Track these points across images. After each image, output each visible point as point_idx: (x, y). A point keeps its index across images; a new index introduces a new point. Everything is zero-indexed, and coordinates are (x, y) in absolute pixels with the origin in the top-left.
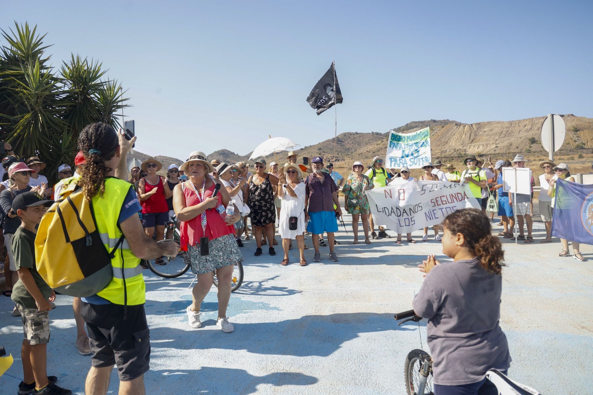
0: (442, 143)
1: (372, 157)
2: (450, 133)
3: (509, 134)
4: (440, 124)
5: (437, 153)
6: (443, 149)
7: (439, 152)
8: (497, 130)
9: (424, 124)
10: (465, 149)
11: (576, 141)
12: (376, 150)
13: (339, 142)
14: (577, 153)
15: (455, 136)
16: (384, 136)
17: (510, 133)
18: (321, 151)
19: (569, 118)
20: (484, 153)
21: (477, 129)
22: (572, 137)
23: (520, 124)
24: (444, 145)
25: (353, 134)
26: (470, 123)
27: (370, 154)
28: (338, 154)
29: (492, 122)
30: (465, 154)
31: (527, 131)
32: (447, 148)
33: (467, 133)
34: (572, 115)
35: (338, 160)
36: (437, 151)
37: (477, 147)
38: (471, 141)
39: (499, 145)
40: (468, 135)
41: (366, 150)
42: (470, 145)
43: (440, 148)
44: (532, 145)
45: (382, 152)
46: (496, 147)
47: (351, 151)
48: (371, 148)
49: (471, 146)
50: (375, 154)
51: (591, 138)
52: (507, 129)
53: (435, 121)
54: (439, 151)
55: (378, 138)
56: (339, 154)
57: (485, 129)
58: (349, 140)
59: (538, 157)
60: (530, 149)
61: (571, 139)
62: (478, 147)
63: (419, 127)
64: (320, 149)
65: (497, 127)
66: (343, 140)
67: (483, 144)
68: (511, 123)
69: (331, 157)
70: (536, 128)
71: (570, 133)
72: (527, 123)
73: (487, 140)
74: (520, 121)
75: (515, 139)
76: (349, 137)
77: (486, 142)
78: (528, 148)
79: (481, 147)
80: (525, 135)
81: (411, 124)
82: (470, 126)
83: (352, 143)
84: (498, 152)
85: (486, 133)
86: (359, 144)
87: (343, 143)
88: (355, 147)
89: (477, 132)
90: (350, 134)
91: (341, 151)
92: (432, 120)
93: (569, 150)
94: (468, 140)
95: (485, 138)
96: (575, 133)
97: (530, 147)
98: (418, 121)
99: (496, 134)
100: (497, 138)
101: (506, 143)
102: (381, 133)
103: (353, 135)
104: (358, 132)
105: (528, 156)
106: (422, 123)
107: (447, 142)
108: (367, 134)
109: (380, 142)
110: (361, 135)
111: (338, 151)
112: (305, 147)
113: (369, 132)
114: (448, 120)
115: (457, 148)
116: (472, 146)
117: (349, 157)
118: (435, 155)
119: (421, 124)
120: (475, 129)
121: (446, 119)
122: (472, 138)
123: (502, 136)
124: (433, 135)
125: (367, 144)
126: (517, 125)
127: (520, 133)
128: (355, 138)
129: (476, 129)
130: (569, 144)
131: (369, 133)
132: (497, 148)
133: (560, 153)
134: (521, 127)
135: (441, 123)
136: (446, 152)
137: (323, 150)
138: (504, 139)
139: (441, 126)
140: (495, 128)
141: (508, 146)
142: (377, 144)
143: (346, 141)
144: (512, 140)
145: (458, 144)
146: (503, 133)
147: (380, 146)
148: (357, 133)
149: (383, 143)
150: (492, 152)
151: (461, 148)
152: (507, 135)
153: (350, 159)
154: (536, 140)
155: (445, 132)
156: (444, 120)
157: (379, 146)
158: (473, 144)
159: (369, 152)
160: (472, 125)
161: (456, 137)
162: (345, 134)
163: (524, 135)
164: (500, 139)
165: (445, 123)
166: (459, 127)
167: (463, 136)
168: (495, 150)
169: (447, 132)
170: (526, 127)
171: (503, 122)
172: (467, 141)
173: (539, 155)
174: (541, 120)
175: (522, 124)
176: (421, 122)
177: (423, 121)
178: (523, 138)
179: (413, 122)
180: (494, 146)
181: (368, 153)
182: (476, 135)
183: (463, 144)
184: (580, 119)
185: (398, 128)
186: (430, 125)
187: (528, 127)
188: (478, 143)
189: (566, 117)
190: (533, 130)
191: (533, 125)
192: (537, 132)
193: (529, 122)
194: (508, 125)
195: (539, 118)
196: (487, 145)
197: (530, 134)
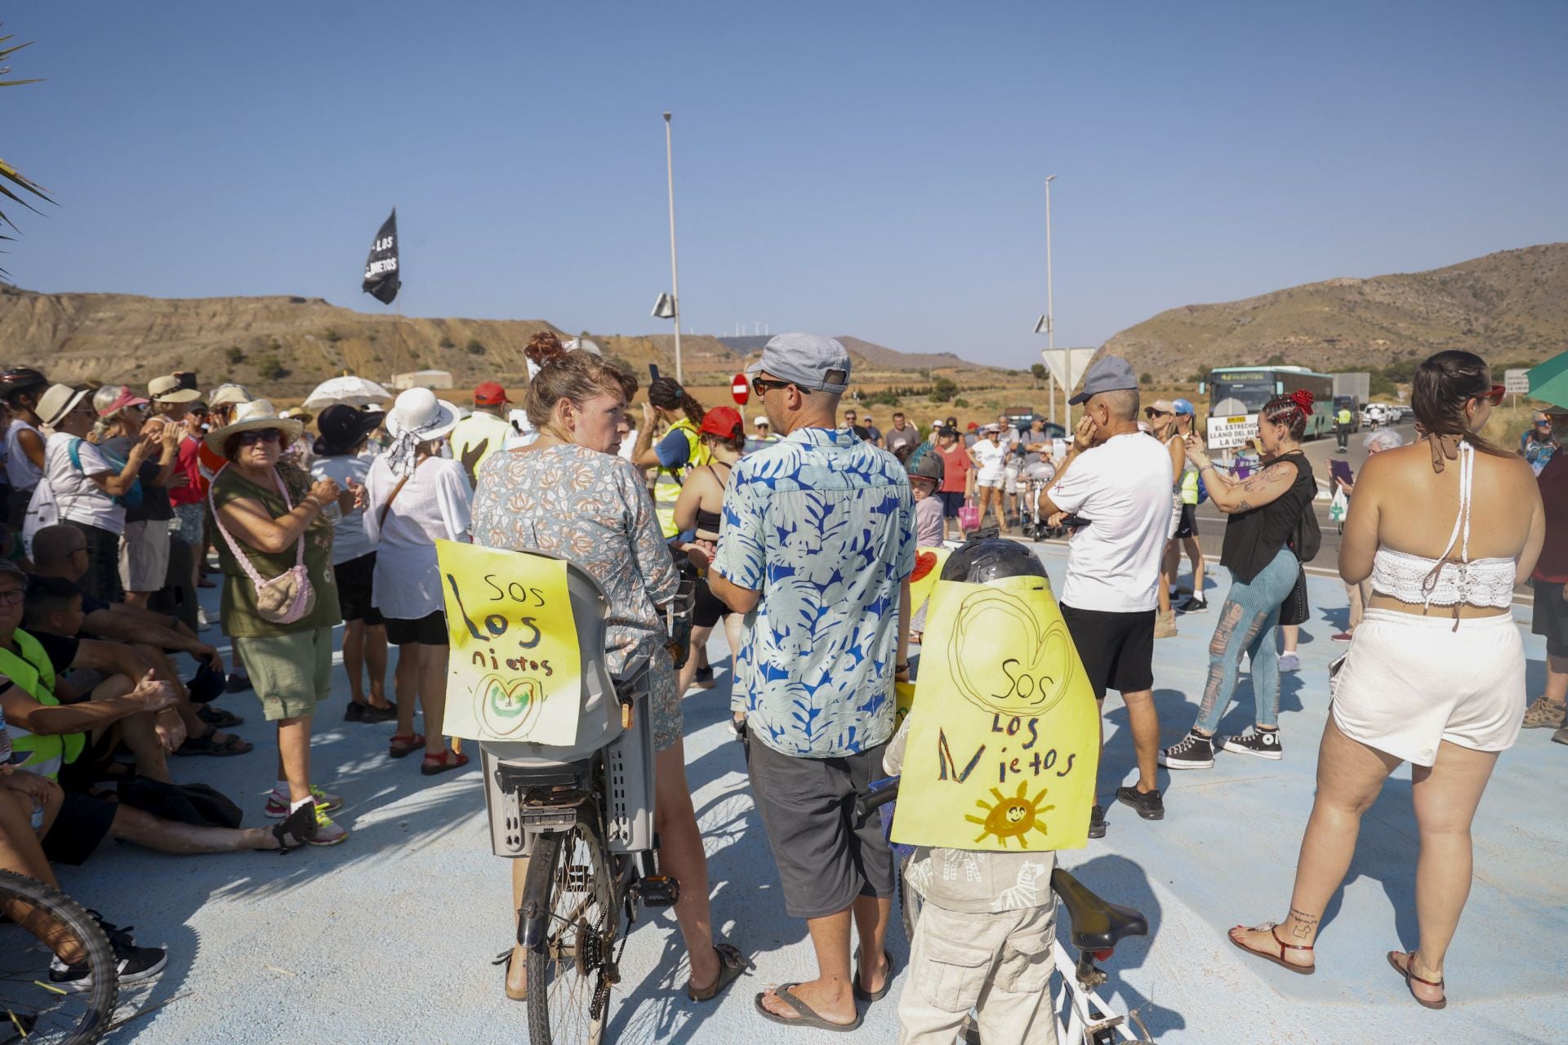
3: (171, 333)
8: (134, 320)
11: (334, 364)
17: (175, 331)
19: (316, 307)
21: (77, 311)
22: (326, 354)
23: (199, 310)
26: (51, 291)
29: (118, 295)
31: (220, 329)
33: (45, 321)
34: (323, 301)
37: (79, 362)
38: (59, 344)
39: (144, 363)
40: (49, 325)
42: (55, 355)
44: (233, 368)
46: (139, 367)
49: (61, 358)
51: (366, 358)
52: (166, 321)
57: (101, 315)
61: (325, 357)
62: (83, 363)
65: (136, 311)
67: (96, 355)
68: (175, 304)
70: (242, 325)
71: (320, 343)
72: (218, 307)
73: (107, 346)
74: (199, 301)
75: (189, 348)
77: (105, 352)
78: (223, 372)
79: (92, 364)
80: (216, 339)
82: (54, 299)
85: (104, 326)
89: (77, 320)
94: (47, 340)
95: (101, 339)
96: (332, 344)
97: (231, 372)
99: (135, 330)
100: (138, 341)
101: (164, 357)
116: (64, 360)
120: (70, 309)
122: (61, 335)
123: (153, 337)
126: (193, 311)
127: (202, 333)
129: (72, 310)
132: (141, 370)
134: (204, 319)
138: (160, 344)
140: (132, 313)
144: (181, 350)
145: (14, 351)
146: (156, 329)
152: (166, 335)
154: (243, 354)
158: (66, 354)
160: (58, 298)
163: (209, 337)
164: (149, 346)
166: (14, 298)
167: (33, 329)
168: (135, 376)
170: (216, 319)
171: (152, 300)
172: (46, 343)
174: (253, 306)
175: (205, 311)
178: (209, 349)
180: (130, 364)
182: (73, 329)
183: (32, 352)
184: (339, 313)
187: (222, 319)
188: (81, 353)
189: (308, 303)
190: (235, 328)
191: (233, 314)
192: (244, 334)
193: (224, 306)
194: (167, 309)
195: (248, 300)
196: (110, 360)
197: (229, 339)
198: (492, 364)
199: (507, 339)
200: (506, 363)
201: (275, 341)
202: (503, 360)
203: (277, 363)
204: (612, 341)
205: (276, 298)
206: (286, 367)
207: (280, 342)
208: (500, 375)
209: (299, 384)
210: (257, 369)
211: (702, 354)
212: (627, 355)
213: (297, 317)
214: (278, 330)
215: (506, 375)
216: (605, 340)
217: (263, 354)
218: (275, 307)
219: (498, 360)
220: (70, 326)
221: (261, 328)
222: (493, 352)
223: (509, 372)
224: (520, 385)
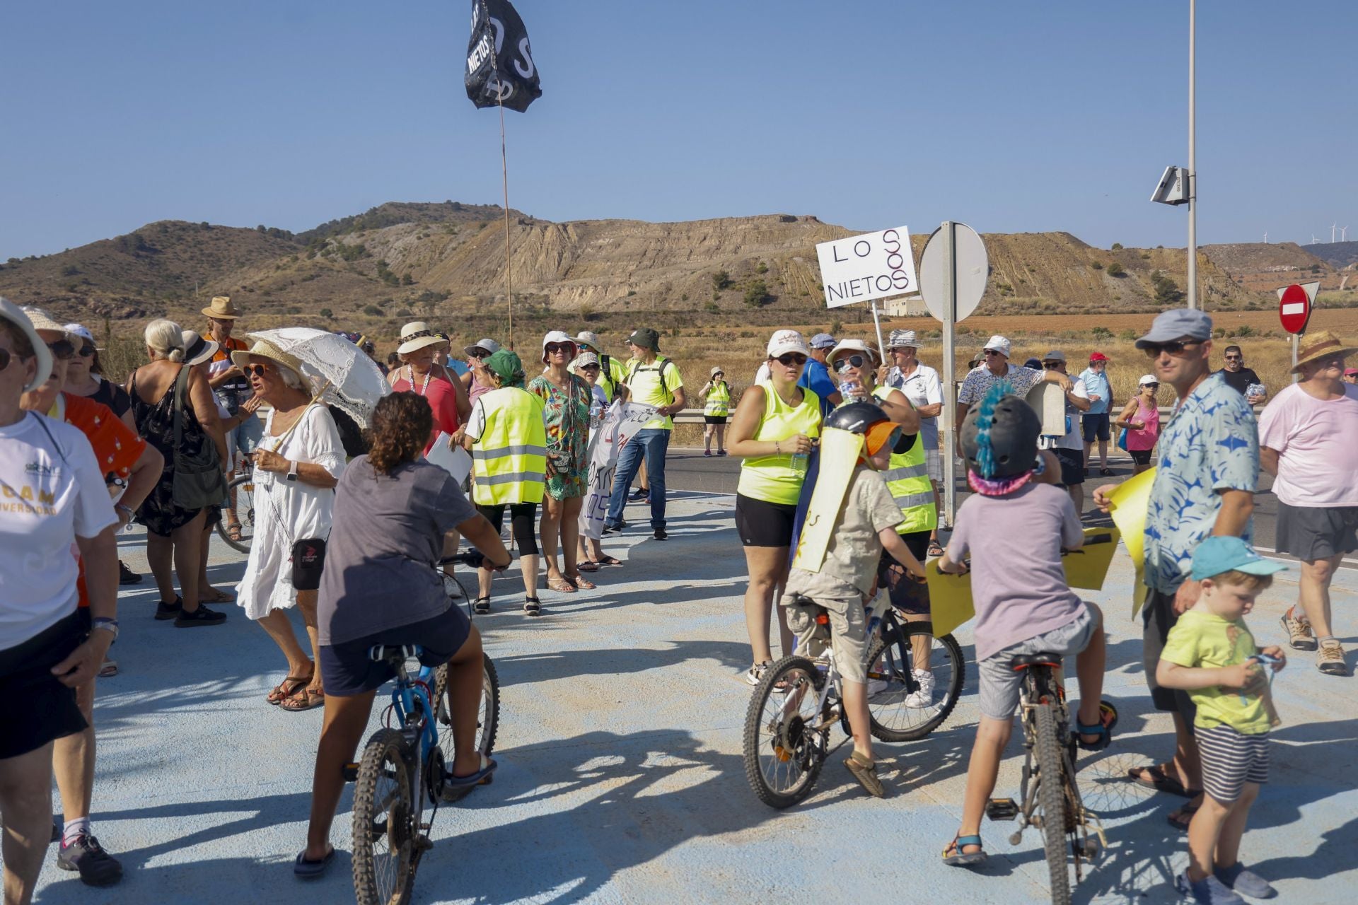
0: (479, 273)
1: (262, 306)
2: (502, 247)
3: (663, 258)
4: (475, 216)
5: (464, 304)
6: (483, 293)
7: (471, 302)
8: (630, 245)
9: (425, 212)
10: (547, 296)
12: (274, 287)
13: (141, 253)
14: (827, 319)
15: (517, 256)
16: (299, 242)
17: (666, 256)
18: (75, 279)
19: (807, 226)
20: (599, 308)
21: (580, 239)
22: (814, 278)
23: (691, 234)
24: (485, 282)
25: (194, 228)
26: (559, 220)
27: (253, 296)
28: (140, 294)
29: (618, 221)
30: (547, 310)
31: (709, 253)
32: (493, 288)
33: (552, 250)
34: (815, 218)
35: (143, 314)
36: (465, 298)
37: (579, 291)
38: (563, 272)
39: (637, 290)
40: (556, 254)
41: (241, 283)
42: (559, 283)
43: (474, 288)
44: (720, 294)
45: (293, 295)
47: (185, 283)
48: (257, 279)
49: (563, 286)
50: (270, 299)
52: (659, 246)
53: (457, 207)
54: (472, 298)
55: (281, 248)
56: (145, 293)
57: (601, 241)
58: (178, 248)
59: (738, 326)
60: (716, 303)
61: (813, 281)
62: (583, 291)
63: (409, 221)
64: (72, 272)
65: (632, 237)
66: (159, 248)
67: (595, 282)
68: (668, 228)
69: (114, 300)
70: (732, 247)
71: (809, 265)
72: (709, 230)
73: (604, 273)
74: (691, 223)
75: (679, 273)
76: (180, 238)
77: (602, 279)
78: (711, 300)
79: (590, 291)
80: (704, 264)
81: (385, 210)
82: (560, 227)
83: (192, 258)
84: (635, 307)
85: (604, 253)
86: (216, 263)
87: (156, 257)
88: (202, 270)
89: (580, 247)
90: (183, 227)
91: (152, 283)
92: (449, 202)
93: (809, 310)
94: (553, 268)
97: (717, 298)
98: (406, 202)
99: (630, 256)
100: (632, 268)
101: (655, 284)
102: (289, 232)
103: (192, 232)
104: (211, 224)
105: (712, 324)
106: (420, 210)
107: (494, 274)
108: (241, 231)
109: (286, 260)
110: (223, 233)
111: (139, 281)
112: (12, 261)
113: (249, 227)
114: (496, 206)
115: (524, 293)
116: (566, 289)
117: (181, 305)
118: (461, 309)
119: (415, 214)
120: (574, 238)
121: (490, 203)
122: (565, 264)
123: (646, 262)
124: (454, 249)
125: (243, 265)
126: (684, 234)
127: (692, 257)
128: (200, 243)
129: (576, 238)
130: (807, 294)
131: (251, 230)
132: (633, 297)
133: (789, 319)
134: (695, 243)
135: (477, 212)
136: (492, 302)
137: (82, 276)
138: (652, 270)
139: (477, 223)
140: (628, 239)
141: (662, 294)
142: (278, 268)
143: (169, 250)
144: (671, 276)
145: (525, 280)
146: (649, 254)
147: (288, 272)
148: (206, 226)
149: (296, 266)
150: (620, 307)
151: (534, 291)
152: (658, 261)
153: (185, 310)
154: (730, 279)
155: (488, 242)
156: (486, 206)
157: (284, 272)
158: (568, 283)
159: (251, 291)
160: (565, 226)
161: (521, 257)
162: (164, 227)
163: (699, 262)
164: (641, 272)
165: (487, 215)
166: (528, 228)
167: (542, 258)
168: (628, 303)
169: (495, 242)
170: (706, 243)
171: (648, 225)
172: (552, 271)
173: (738, 322)
174: (743, 226)
175: (696, 234)
176: (417, 205)
177: (422, 205)
178: (698, 274)
179: (392, 205)
180: (625, 290)
181: (248, 294)
182: (576, 257)
183: (540, 281)
184: (832, 231)
185: (343, 220)
186: (442, 216)
187: (712, 243)
188: (581, 281)
189: (799, 222)
190: (724, 252)
191: (723, 237)
192: (732, 257)
193: (715, 228)
194: (660, 234)
195: (738, 221)
196: (606, 287)
197: (717, 264)
198: (999, 286)
199: (1020, 256)
200: (1015, 285)
201: (763, 264)
202: (1013, 280)
203: (764, 288)
204: (1152, 255)
205: (767, 217)
206: (772, 292)
207: (768, 266)
208: (1007, 299)
209: (784, 311)
210: (743, 295)
211: (1278, 268)
212: (1170, 271)
213: (787, 237)
214: (766, 253)
215: (1015, 299)
216: (1143, 253)
217: (750, 278)
218: (765, 227)
219: (1008, 281)
220: (573, 254)
221: (748, 251)
222: (1002, 272)
223: (1018, 296)
224: (1031, 310)
